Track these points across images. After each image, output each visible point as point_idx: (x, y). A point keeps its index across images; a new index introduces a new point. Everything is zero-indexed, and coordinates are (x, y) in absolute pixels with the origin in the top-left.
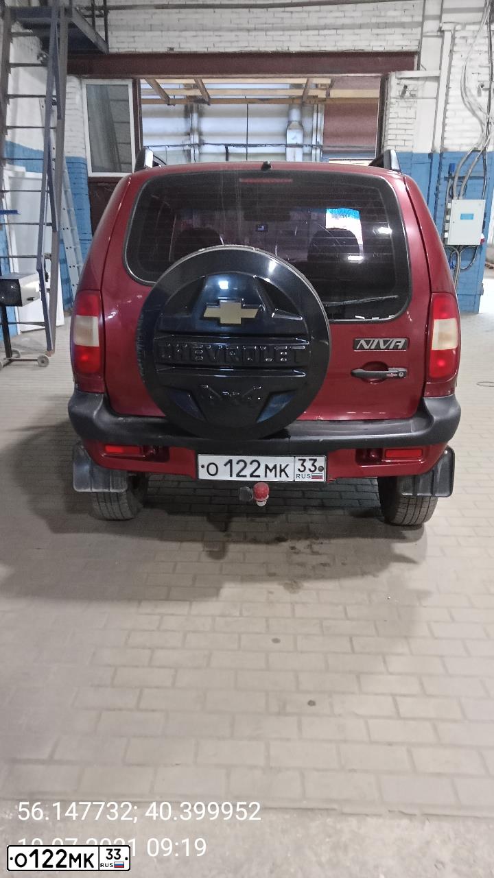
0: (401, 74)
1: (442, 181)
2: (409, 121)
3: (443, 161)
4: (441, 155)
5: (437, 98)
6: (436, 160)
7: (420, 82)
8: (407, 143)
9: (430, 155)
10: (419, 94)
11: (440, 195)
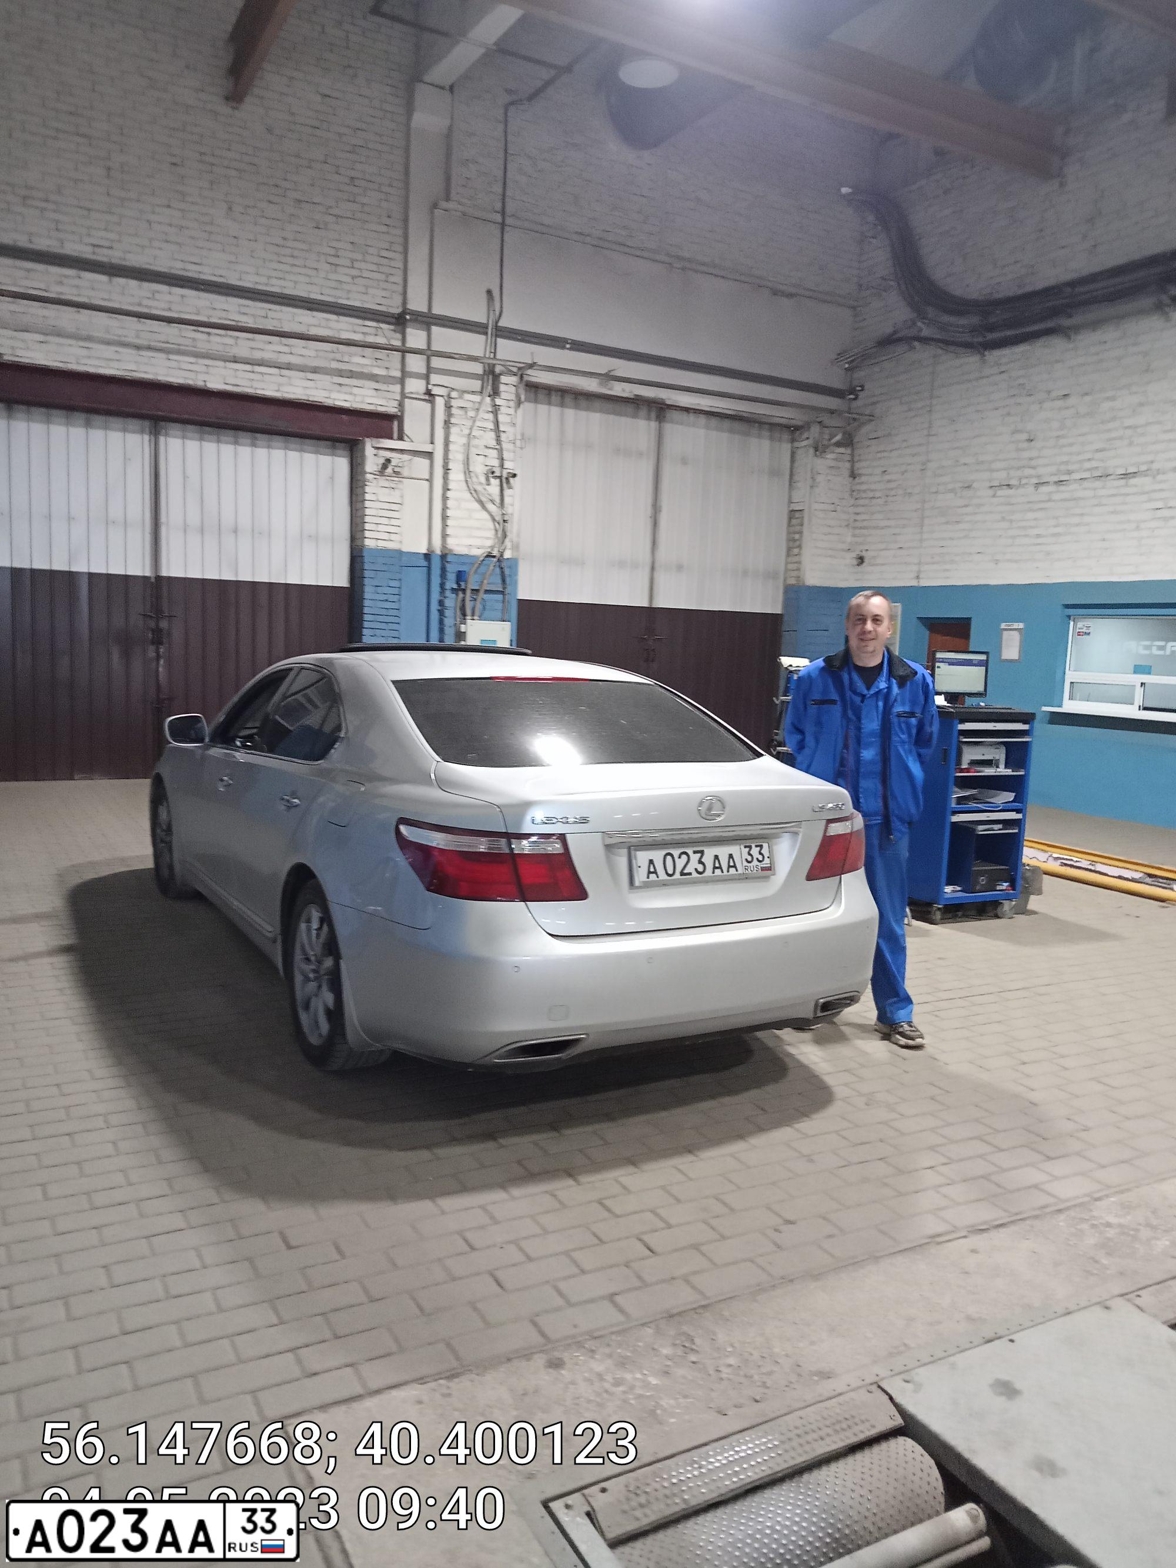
0: (379, 443)
1: (448, 593)
2: (394, 507)
3: (449, 567)
4: (443, 557)
5: (430, 480)
6: (436, 564)
7: (406, 457)
8: (393, 537)
9: (427, 556)
10: (405, 472)
11: (447, 613)
